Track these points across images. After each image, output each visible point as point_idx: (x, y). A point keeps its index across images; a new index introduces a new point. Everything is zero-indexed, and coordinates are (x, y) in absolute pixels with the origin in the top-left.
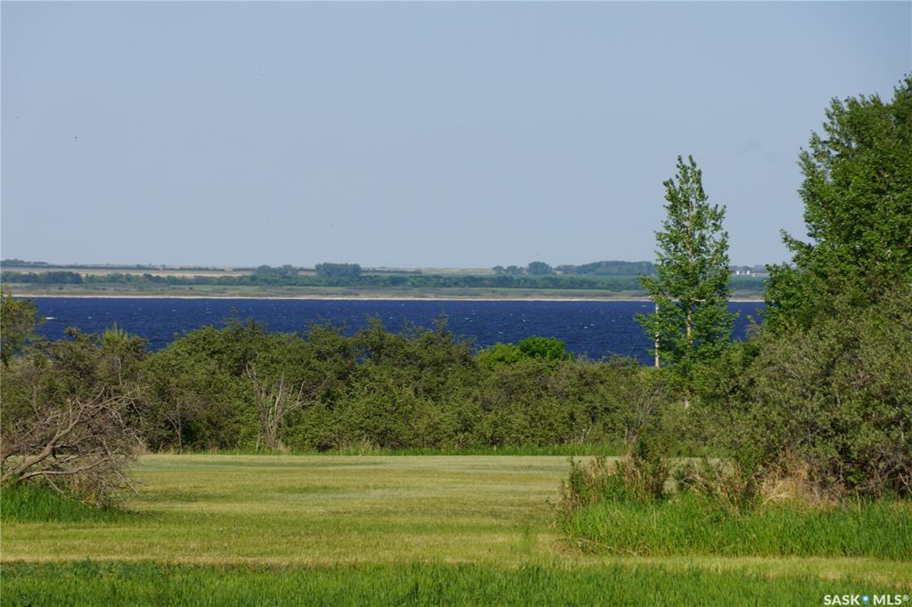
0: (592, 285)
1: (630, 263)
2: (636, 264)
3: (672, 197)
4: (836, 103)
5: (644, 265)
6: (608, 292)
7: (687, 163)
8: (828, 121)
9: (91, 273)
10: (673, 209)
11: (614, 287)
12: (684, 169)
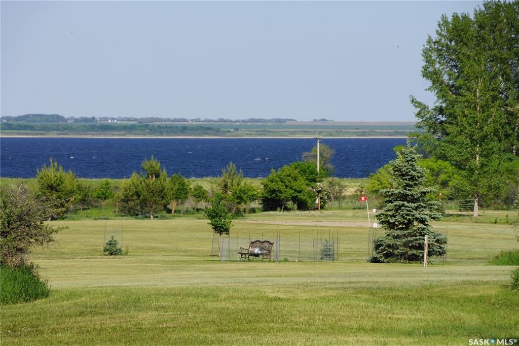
0: (32, 128)
1: (46, 115)
2: (50, 115)
5: (55, 116)
6: (42, 132)
11: (45, 129)
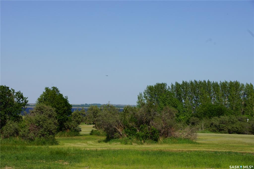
3: (138, 97)
4: (148, 86)
7: (141, 93)
8: (147, 88)
9: (32, 104)
10: (139, 99)
12: (140, 94)
